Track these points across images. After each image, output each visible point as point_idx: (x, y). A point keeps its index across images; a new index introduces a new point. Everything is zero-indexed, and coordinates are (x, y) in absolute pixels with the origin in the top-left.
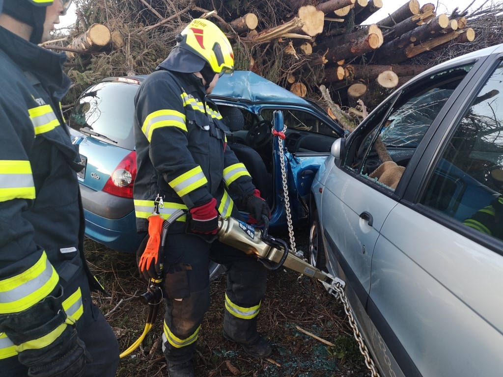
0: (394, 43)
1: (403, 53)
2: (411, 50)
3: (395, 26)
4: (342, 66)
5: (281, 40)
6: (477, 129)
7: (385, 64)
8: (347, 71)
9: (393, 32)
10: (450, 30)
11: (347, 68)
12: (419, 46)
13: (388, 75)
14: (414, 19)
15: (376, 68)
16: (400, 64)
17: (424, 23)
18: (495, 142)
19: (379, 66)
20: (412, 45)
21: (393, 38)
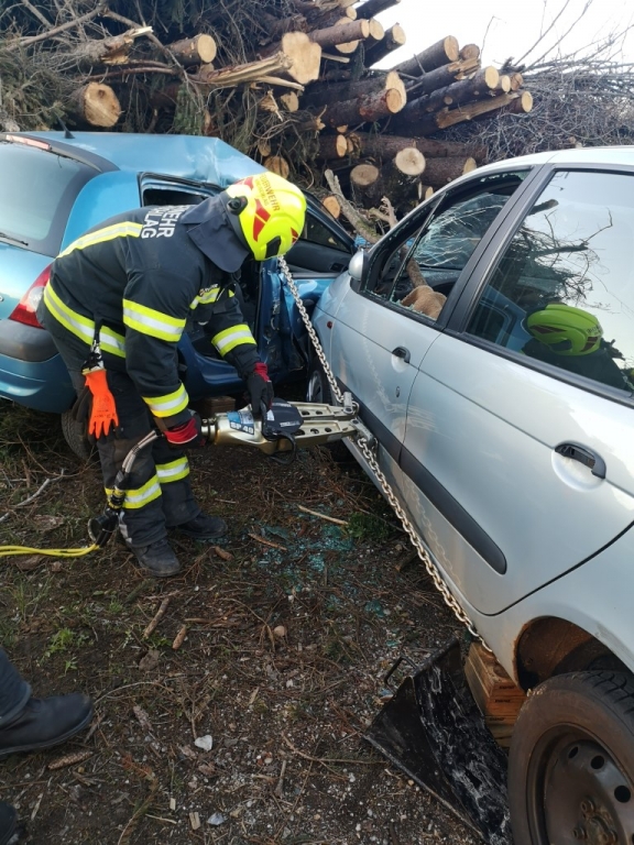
0: (421, 103)
1: (433, 120)
2: (444, 117)
3: (422, 77)
4: (344, 134)
5: (254, 86)
6: (530, 248)
7: (407, 136)
8: (350, 142)
9: (420, 87)
10: (500, 92)
11: (351, 139)
12: (456, 112)
13: (411, 155)
14: (451, 69)
15: (394, 142)
16: (427, 137)
17: (464, 77)
18: (554, 266)
19: (398, 138)
20: (446, 109)
21: (418, 96)
